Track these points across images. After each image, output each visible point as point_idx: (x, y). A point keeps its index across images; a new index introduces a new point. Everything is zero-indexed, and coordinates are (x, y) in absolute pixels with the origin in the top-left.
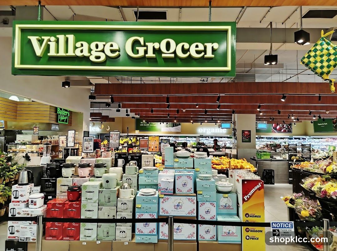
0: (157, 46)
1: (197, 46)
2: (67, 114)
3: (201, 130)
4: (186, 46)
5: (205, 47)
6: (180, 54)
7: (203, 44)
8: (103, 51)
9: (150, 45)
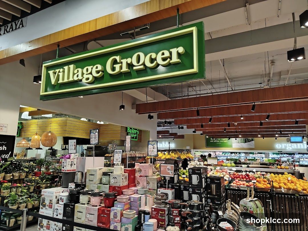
0: (129, 60)
1: (163, 54)
2: (137, 132)
3: (279, 146)
4: (154, 55)
5: (171, 53)
6: (149, 64)
7: (169, 51)
8: (91, 73)
9: (124, 61)
